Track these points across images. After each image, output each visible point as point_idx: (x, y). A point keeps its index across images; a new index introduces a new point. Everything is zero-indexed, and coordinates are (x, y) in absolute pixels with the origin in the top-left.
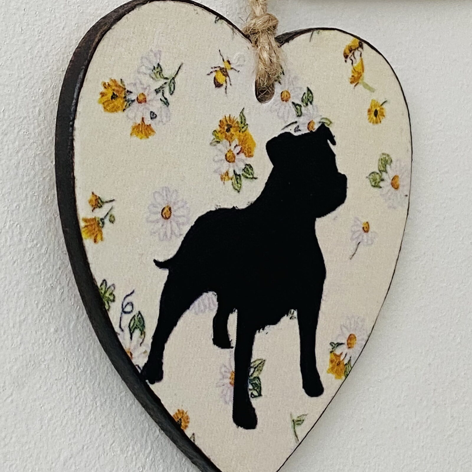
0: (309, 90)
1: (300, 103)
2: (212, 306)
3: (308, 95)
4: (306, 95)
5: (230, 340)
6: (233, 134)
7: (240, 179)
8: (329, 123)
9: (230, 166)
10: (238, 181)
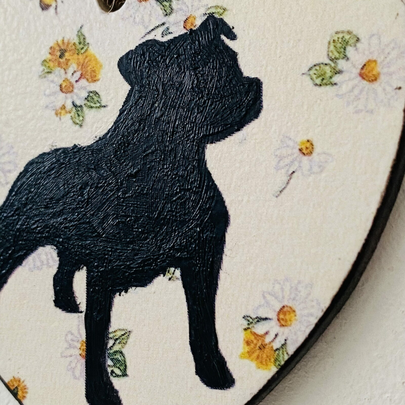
2: (51, 261)
5: (78, 303)
6: (69, 60)
7: (82, 110)
8: (222, 11)
9: (66, 98)
10: (80, 113)
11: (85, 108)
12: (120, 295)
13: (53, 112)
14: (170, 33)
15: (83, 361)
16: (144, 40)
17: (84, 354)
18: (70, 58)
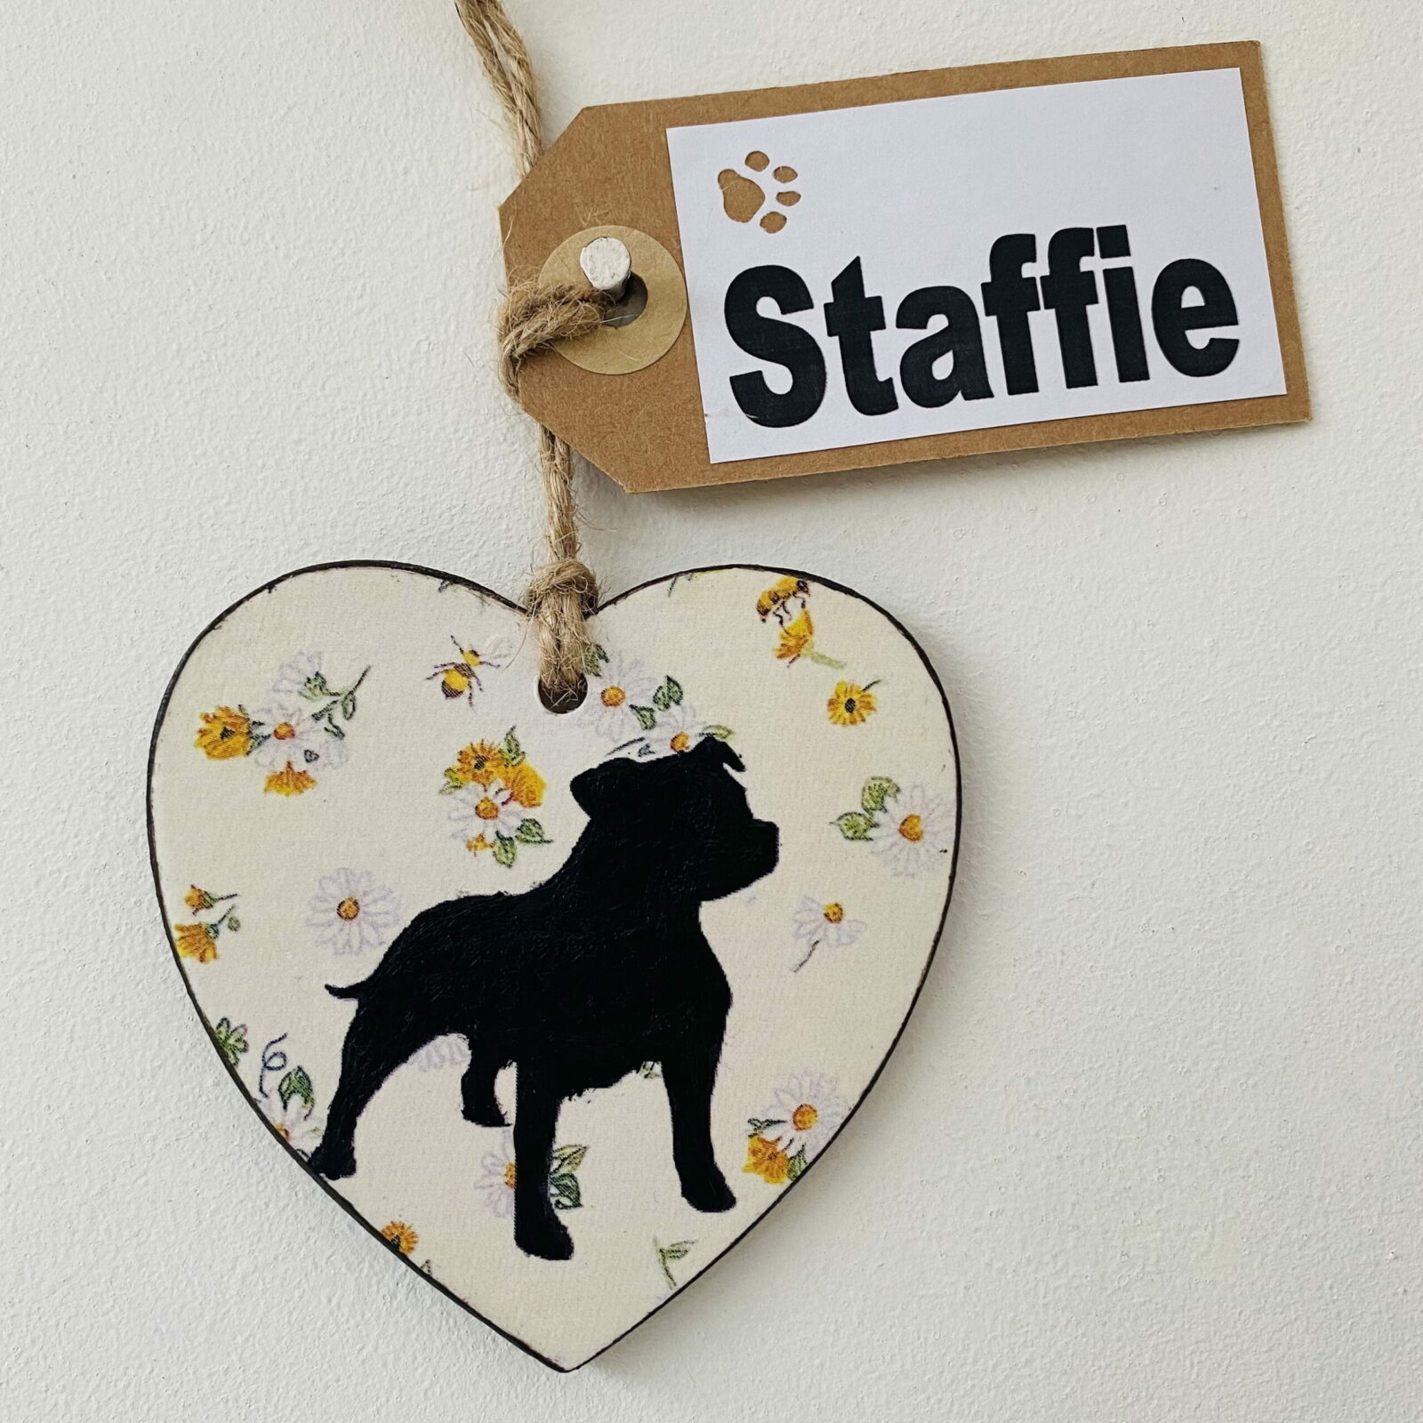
0: (669, 679)
1: (650, 705)
2: (458, 1057)
3: (669, 689)
4: (665, 690)
5: (503, 1113)
6: (491, 773)
7: (512, 845)
8: (726, 733)
9: (486, 826)
10: (508, 848)
11: (516, 843)
12: (570, 1100)
13: (463, 846)
14: (650, 752)
15: (512, 1192)
16: (612, 757)
17: (513, 1181)
18: (493, 769)
